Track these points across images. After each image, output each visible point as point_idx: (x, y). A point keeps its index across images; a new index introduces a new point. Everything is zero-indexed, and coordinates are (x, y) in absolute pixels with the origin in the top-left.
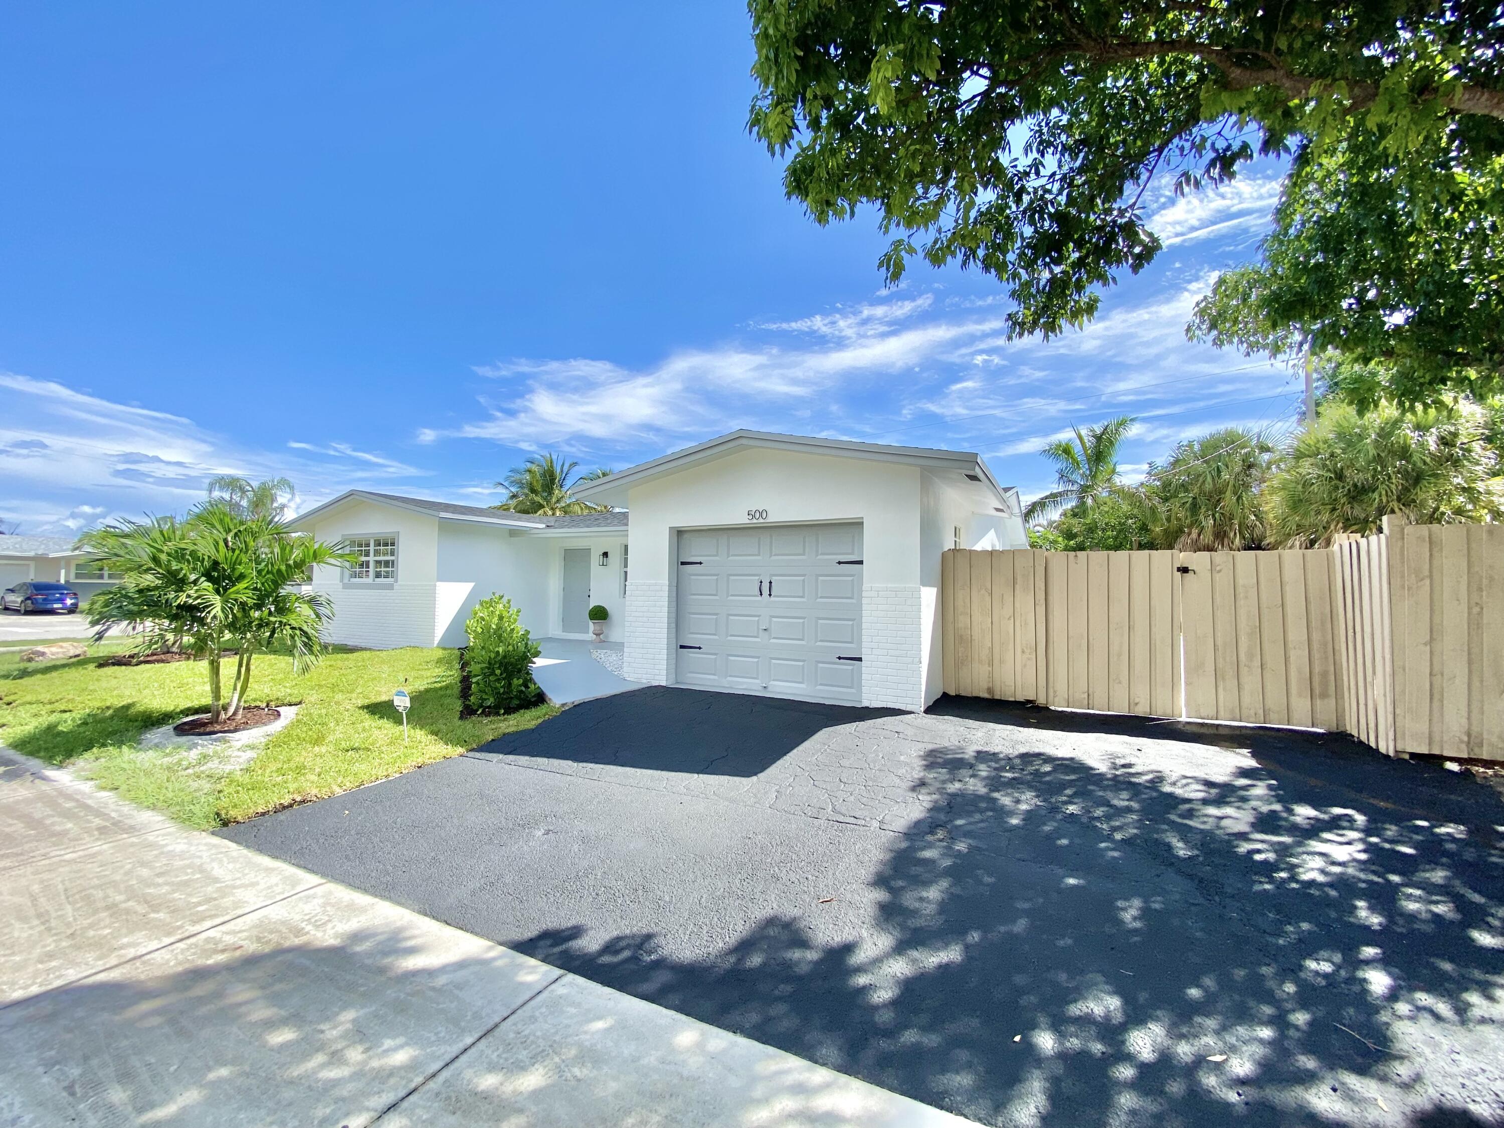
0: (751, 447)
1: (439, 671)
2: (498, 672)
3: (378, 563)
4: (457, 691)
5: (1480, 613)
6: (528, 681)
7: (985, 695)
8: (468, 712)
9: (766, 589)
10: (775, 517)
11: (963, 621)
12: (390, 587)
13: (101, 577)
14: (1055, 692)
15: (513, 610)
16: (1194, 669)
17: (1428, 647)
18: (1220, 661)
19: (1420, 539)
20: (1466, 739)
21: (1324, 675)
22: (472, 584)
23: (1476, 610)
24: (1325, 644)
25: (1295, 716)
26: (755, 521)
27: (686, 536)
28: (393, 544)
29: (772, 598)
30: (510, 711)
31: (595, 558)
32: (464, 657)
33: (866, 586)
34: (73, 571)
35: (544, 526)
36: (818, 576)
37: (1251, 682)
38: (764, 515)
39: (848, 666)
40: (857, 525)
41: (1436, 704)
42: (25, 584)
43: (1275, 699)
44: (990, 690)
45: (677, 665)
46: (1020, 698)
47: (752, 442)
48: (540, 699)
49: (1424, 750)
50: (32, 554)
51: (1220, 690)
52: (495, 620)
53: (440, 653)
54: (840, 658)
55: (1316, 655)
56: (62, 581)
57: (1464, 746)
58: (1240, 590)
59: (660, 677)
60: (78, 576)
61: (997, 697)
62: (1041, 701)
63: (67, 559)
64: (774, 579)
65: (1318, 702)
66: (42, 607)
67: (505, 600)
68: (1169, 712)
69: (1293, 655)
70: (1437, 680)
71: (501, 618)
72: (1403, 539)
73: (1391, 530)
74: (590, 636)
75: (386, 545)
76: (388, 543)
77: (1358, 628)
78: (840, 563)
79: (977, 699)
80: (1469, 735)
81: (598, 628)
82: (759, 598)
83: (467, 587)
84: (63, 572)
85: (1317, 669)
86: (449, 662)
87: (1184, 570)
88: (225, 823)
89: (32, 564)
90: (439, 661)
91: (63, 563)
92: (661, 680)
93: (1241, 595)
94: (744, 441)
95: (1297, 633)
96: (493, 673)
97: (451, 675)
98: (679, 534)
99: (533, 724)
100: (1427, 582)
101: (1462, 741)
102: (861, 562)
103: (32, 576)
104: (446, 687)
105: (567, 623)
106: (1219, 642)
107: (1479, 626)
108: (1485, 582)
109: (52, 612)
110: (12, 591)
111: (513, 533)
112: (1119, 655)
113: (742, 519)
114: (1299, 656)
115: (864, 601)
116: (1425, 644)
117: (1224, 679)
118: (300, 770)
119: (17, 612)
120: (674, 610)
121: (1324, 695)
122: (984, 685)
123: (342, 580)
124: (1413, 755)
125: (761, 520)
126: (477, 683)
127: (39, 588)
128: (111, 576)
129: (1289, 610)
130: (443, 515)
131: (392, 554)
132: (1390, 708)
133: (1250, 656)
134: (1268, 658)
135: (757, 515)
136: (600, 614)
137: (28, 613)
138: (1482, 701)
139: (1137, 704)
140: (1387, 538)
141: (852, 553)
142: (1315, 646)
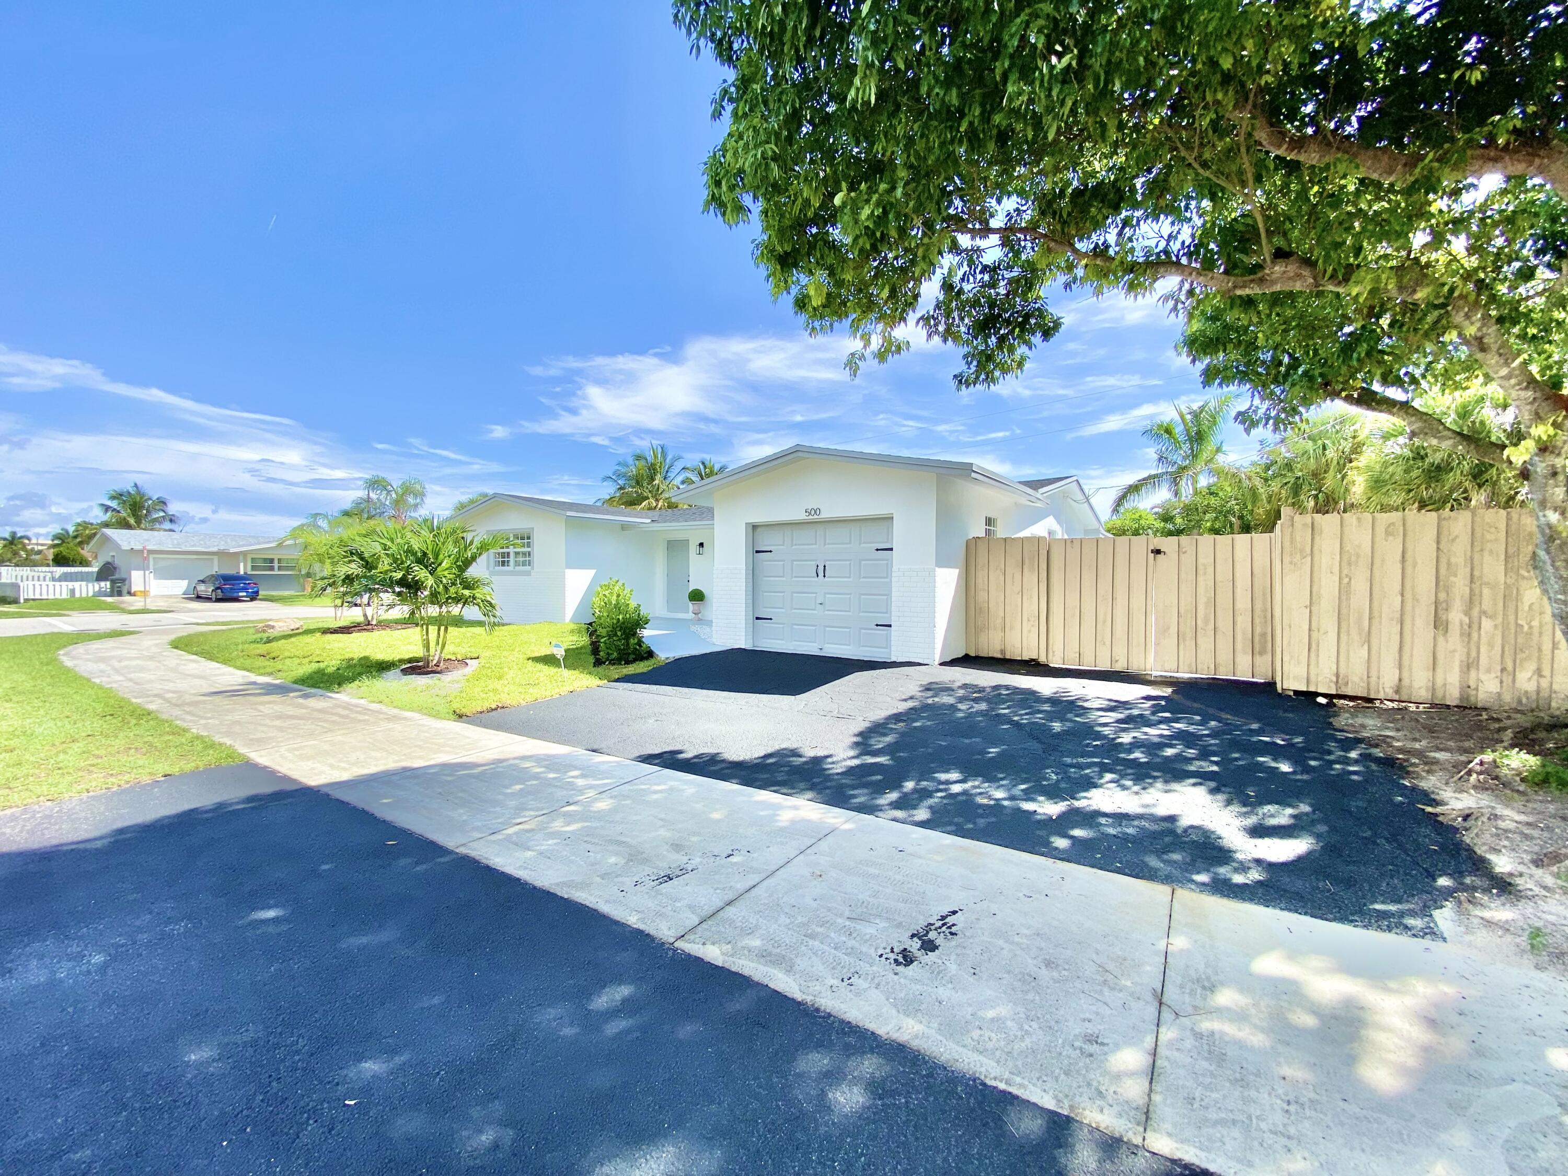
0: (804, 458)
1: (575, 638)
2: (619, 633)
3: (517, 553)
4: (589, 648)
5: (1349, 583)
6: (640, 643)
7: (999, 656)
8: (598, 663)
9: (822, 571)
10: (825, 514)
11: (982, 596)
12: (528, 574)
13: (272, 569)
14: (1053, 653)
15: (627, 591)
16: (1163, 631)
17: (1308, 610)
18: (1181, 625)
19: (1305, 525)
20: (1334, 679)
21: (1264, 635)
22: (593, 572)
23: (1346, 580)
24: (1265, 611)
25: (1239, 668)
26: (811, 517)
27: (759, 530)
28: (529, 538)
29: (826, 579)
30: (628, 663)
31: (693, 547)
32: (591, 629)
33: (895, 568)
34: (249, 565)
35: (649, 521)
36: (861, 560)
37: (1206, 642)
38: (818, 512)
39: (883, 631)
40: (888, 519)
41: (1313, 655)
42: (213, 576)
43: (1224, 656)
44: (1003, 651)
45: (752, 633)
46: (1026, 658)
47: (806, 455)
48: (650, 654)
49: (1303, 688)
50: (215, 549)
51: (1181, 647)
52: (615, 597)
53: (573, 626)
54: (875, 625)
55: (1257, 621)
56: (242, 572)
57: (1333, 686)
58: (1200, 567)
59: (741, 641)
60: (253, 568)
61: (1008, 657)
62: (1043, 659)
63: (245, 554)
64: (827, 564)
65: (1257, 658)
66: (229, 595)
67: (620, 583)
68: (1142, 667)
69: (1239, 619)
70: (1315, 635)
71: (618, 596)
72: (1293, 525)
74: (691, 615)
75: (523, 538)
76: (526, 538)
78: (876, 550)
79: (992, 658)
80: (1337, 676)
81: (696, 607)
82: (816, 579)
83: (590, 574)
84: (242, 565)
85: (1258, 630)
86: (579, 632)
87: (1158, 552)
88: (460, 716)
89: (216, 558)
90: (572, 631)
91: (241, 558)
92: (741, 644)
93: (1200, 572)
94: (800, 454)
95: (1243, 603)
96: (616, 635)
97: (583, 640)
98: (755, 527)
99: (645, 670)
100: (1309, 559)
101: (1330, 682)
102: (891, 549)
103: (215, 568)
104: (581, 648)
105: (671, 604)
106: (1182, 611)
107: (1348, 593)
108: (1353, 559)
109: (236, 600)
110: (203, 581)
111: (624, 527)
112: (1104, 622)
113: (803, 516)
114: (1244, 622)
115: (894, 579)
116: (1306, 608)
117: (1184, 640)
118: (495, 691)
119: (208, 599)
120: (750, 589)
121: (1262, 652)
122: (999, 648)
123: (488, 568)
124: (1296, 692)
125: (816, 517)
126: (605, 643)
127: (227, 578)
128: (280, 568)
129: (1238, 584)
130: (569, 513)
131: (529, 546)
133: (1206, 621)
134: (1220, 624)
135: (813, 513)
136: (697, 596)
137: (218, 600)
138: (1348, 651)
139: (1116, 661)
141: (885, 542)
142: (1258, 612)
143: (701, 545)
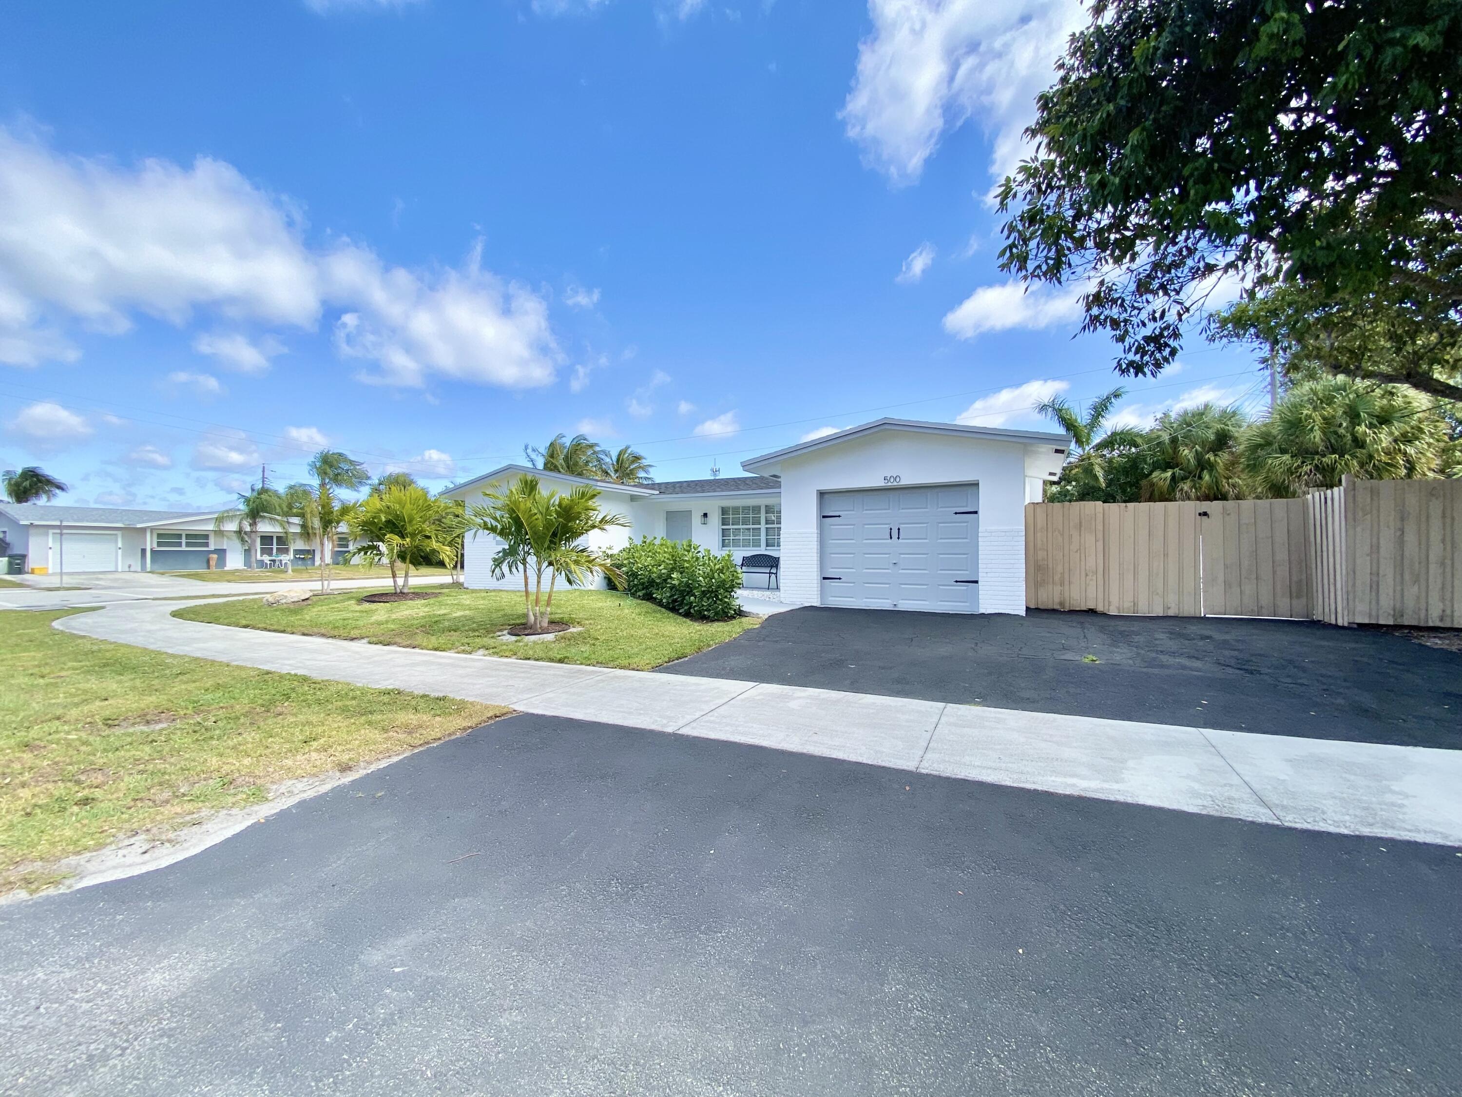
0: (892, 431)
5: (1402, 535)
7: (1059, 607)
9: (895, 534)
10: (906, 481)
13: (180, 545)
14: (1109, 602)
17: (1369, 558)
18: (1227, 575)
19: (1366, 489)
20: (1392, 613)
21: (1299, 581)
23: (1399, 533)
24: (1300, 562)
25: (1279, 610)
26: (890, 484)
27: (826, 496)
29: (900, 541)
31: (696, 519)
33: (981, 529)
34: (156, 540)
35: (658, 492)
36: (938, 523)
37: (1249, 588)
38: (898, 479)
39: (966, 587)
40: (976, 485)
41: (1374, 592)
43: (1265, 600)
44: (1062, 603)
45: (822, 592)
46: (1085, 608)
47: (893, 428)
49: (1366, 621)
51: (1228, 594)
54: (957, 582)
55: (1294, 569)
56: (149, 548)
58: (1243, 527)
60: (159, 544)
61: (1067, 608)
62: (1101, 609)
63: (152, 529)
64: (901, 527)
65: (1295, 600)
68: (1192, 609)
69: (1278, 569)
70: (1375, 577)
72: (1355, 488)
73: (1347, 484)
77: (1325, 549)
78: (956, 513)
79: (1052, 610)
80: (1394, 610)
82: (890, 541)
84: (150, 540)
85: (1295, 578)
87: (1205, 514)
89: (119, 534)
91: (148, 533)
92: (815, 601)
93: (1243, 531)
94: (887, 427)
95: (1281, 554)
98: (822, 494)
101: (1389, 614)
102: (976, 512)
106: (1228, 562)
107: (1401, 543)
108: (1405, 516)
113: (880, 483)
114: (1283, 570)
115: (980, 539)
116: (1368, 555)
117: (1231, 588)
120: (819, 551)
121: (1298, 597)
122: (1057, 600)
124: (1359, 625)
125: (895, 483)
128: (188, 545)
129: (1277, 540)
132: (1345, 597)
133: (1249, 572)
134: (1261, 574)
135: (892, 480)
138: (1403, 589)
139: (1169, 608)
140: (1345, 490)
141: (966, 506)
142: (1294, 563)
143: (705, 515)
